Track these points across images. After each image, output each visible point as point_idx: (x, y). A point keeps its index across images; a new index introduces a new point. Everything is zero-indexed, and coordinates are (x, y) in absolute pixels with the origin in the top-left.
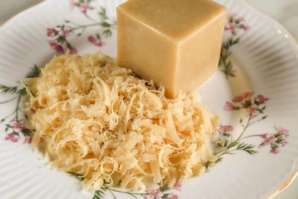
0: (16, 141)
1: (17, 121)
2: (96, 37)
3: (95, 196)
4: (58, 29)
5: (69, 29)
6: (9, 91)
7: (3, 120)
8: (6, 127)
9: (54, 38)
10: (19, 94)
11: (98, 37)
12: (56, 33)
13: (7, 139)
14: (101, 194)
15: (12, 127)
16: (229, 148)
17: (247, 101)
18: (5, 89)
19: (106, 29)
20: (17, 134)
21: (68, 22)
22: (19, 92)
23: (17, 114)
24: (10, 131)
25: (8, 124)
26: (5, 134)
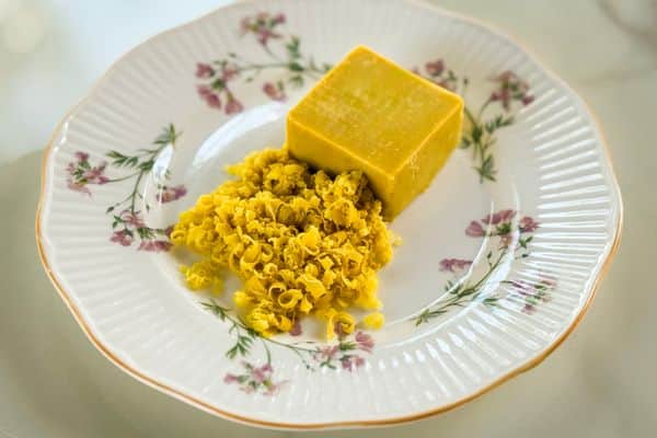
0: (127, 244)
1: (133, 213)
2: (276, 87)
3: (238, 344)
4: (216, 67)
5: (233, 69)
6: (125, 163)
7: (111, 209)
8: (114, 220)
9: (208, 81)
10: (140, 170)
11: (281, 86)
12: (212, 73)
13: (114, 239)
14: (248, 343)
15: (124, 222)
16: (460, 296)
17: (504, 225)
18: (118, 159)
19: (295, 74)
20: (130, 234)
21: (233, 55)
22: (140, 167)
23: (133, 201)
24: (121, 227)
25: (118, 215)
26: (111, 231)
